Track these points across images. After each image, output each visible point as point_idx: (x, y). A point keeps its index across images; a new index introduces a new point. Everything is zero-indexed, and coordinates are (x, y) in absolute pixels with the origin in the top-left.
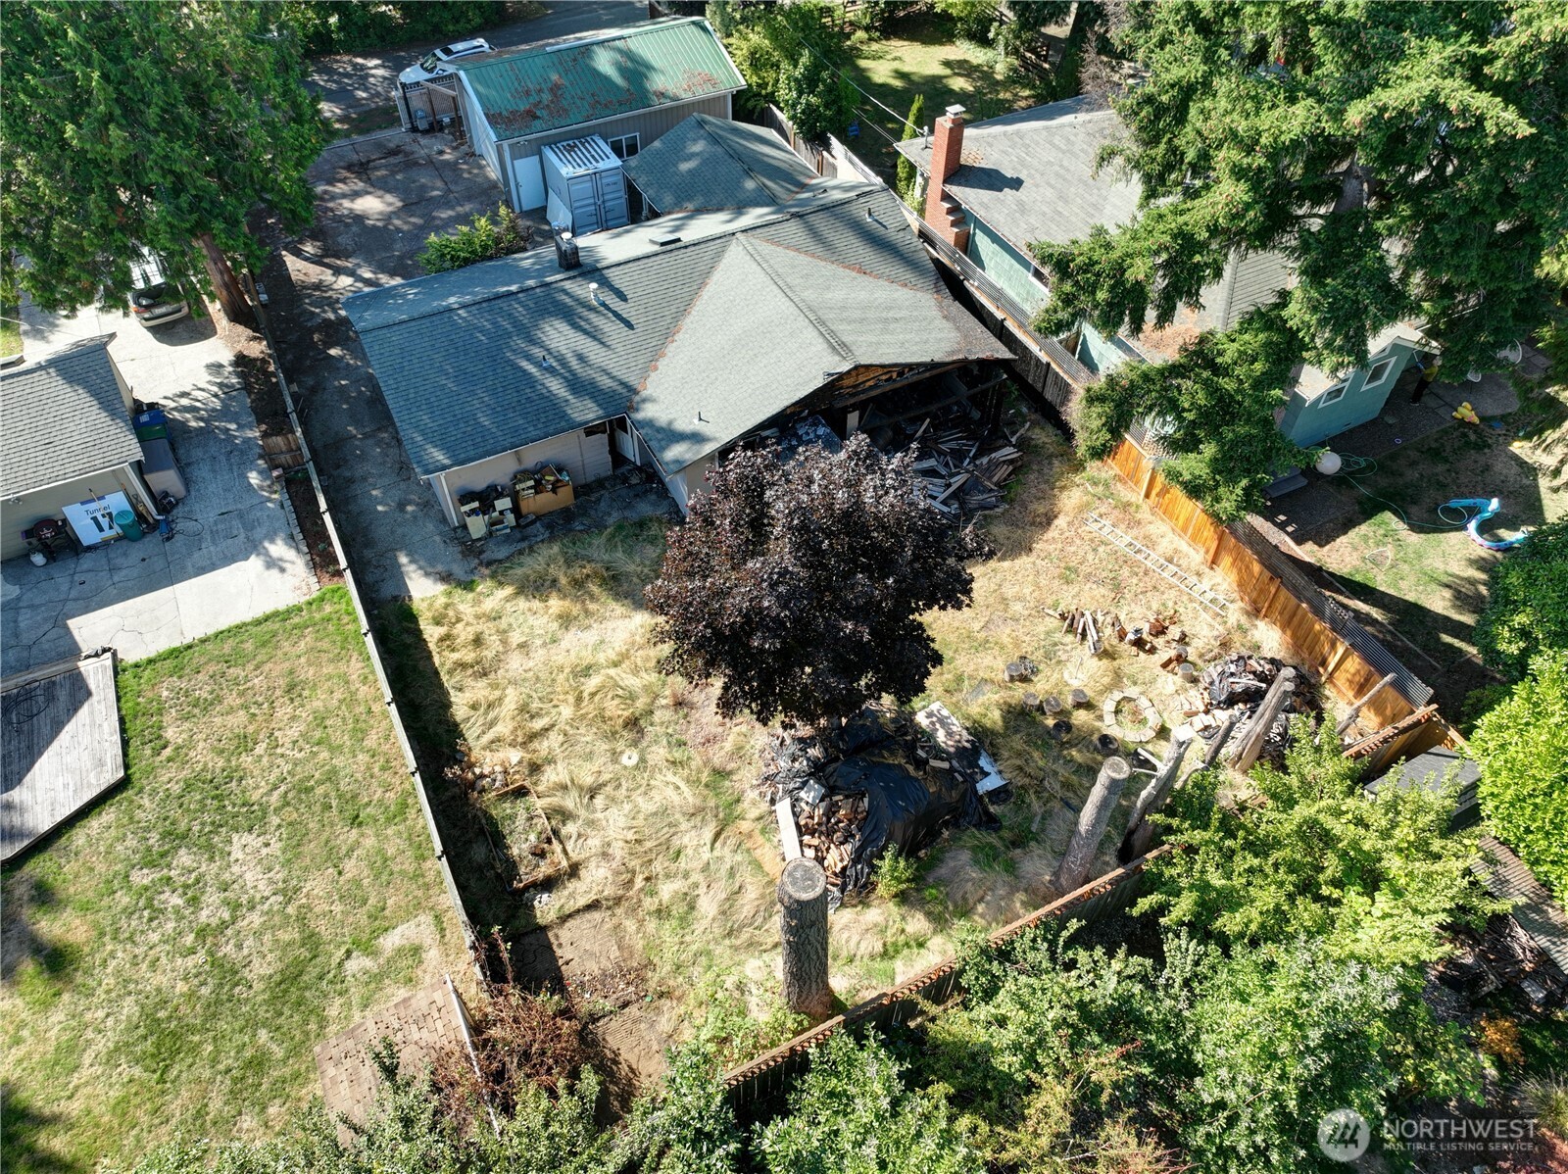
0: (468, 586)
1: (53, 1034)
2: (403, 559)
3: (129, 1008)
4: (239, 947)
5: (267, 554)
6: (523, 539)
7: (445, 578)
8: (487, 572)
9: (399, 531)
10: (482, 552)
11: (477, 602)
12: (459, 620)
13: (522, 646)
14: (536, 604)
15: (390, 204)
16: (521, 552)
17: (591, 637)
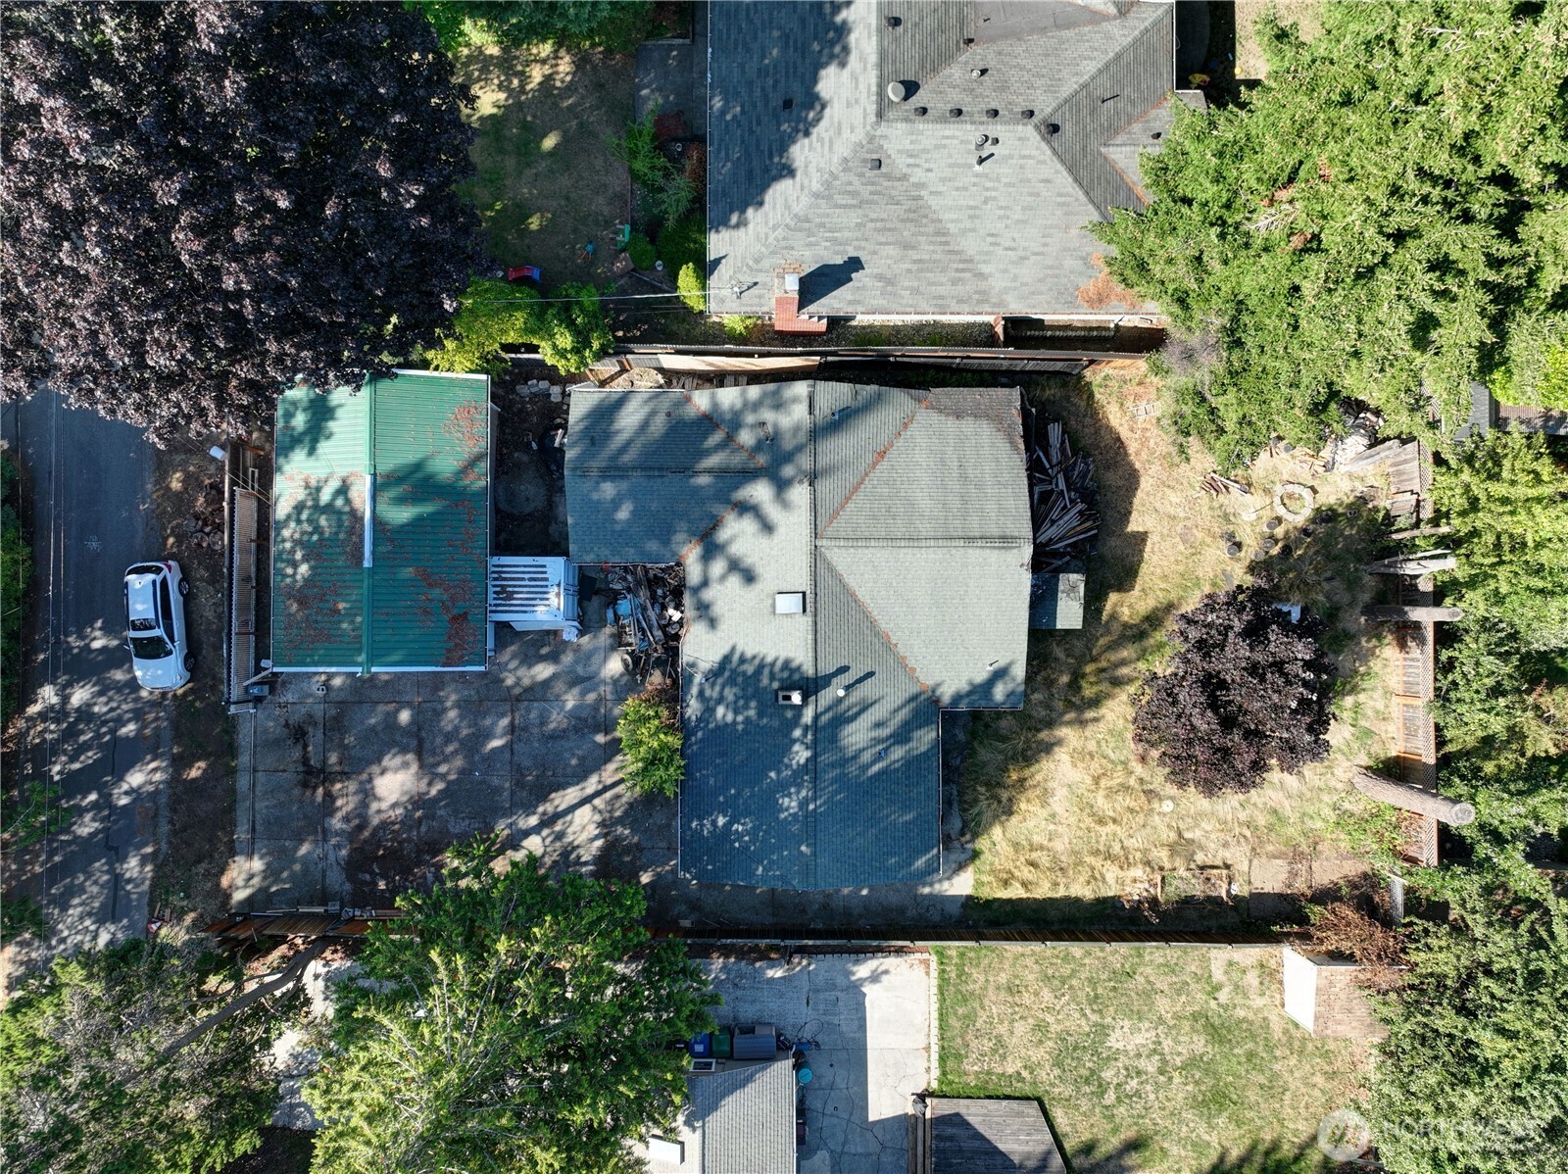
0: (976, 855)
1: (1183, 1153)
2: (926, 890)
3: (1188, 1115)
4: (1179, 1054)
7: (961, 867)
8: (968, 837)
11: (996, 854)
12: (1010, 872)
14: (1017, 817)
15: (404, 766)
16: (965, 811)
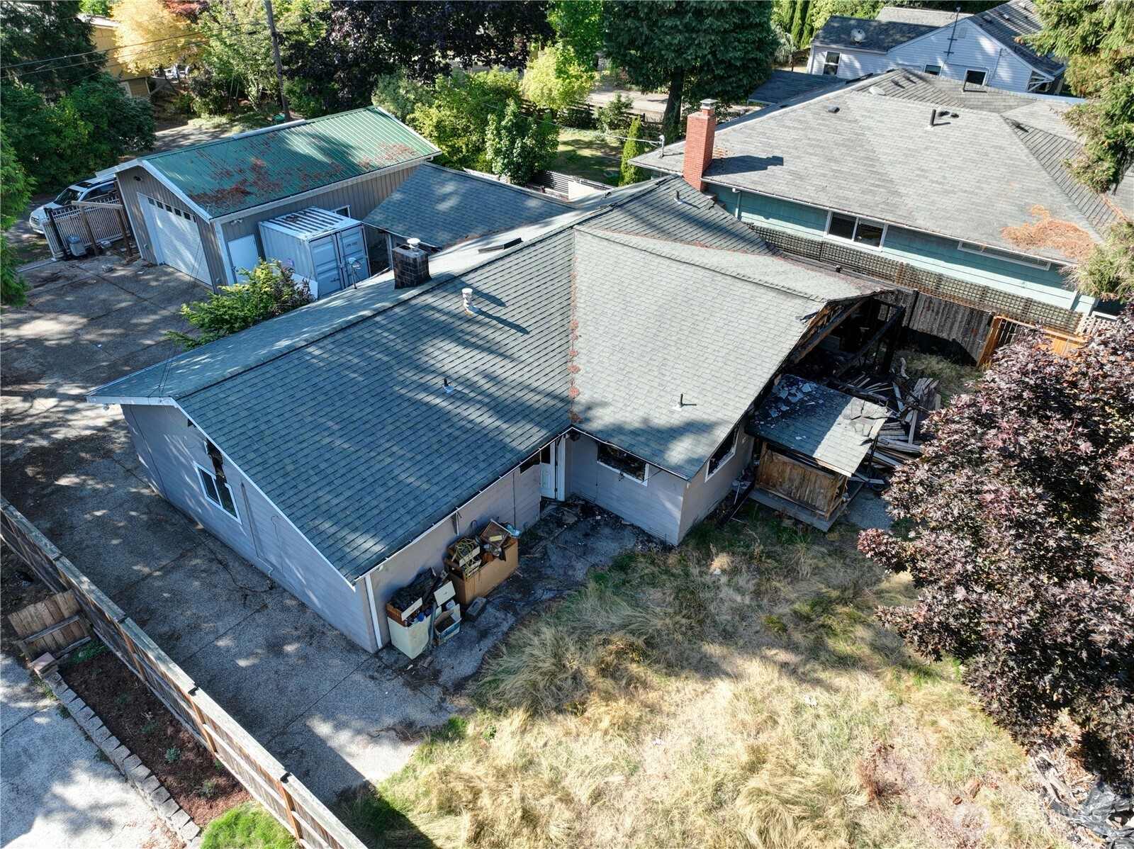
0: (448, 732)
2: (323, 729)
5: (66, 807)
6: (484, 635)
7: (407, 732)
8: (463, 702)
9: (292, 685)
10: (437, 674)
11: (482, 754)
12: (476, 794)
13: (597, 796)
14: (572, 722)
15: (71, 323)
16: (495, 654)
17: (679, 740)
